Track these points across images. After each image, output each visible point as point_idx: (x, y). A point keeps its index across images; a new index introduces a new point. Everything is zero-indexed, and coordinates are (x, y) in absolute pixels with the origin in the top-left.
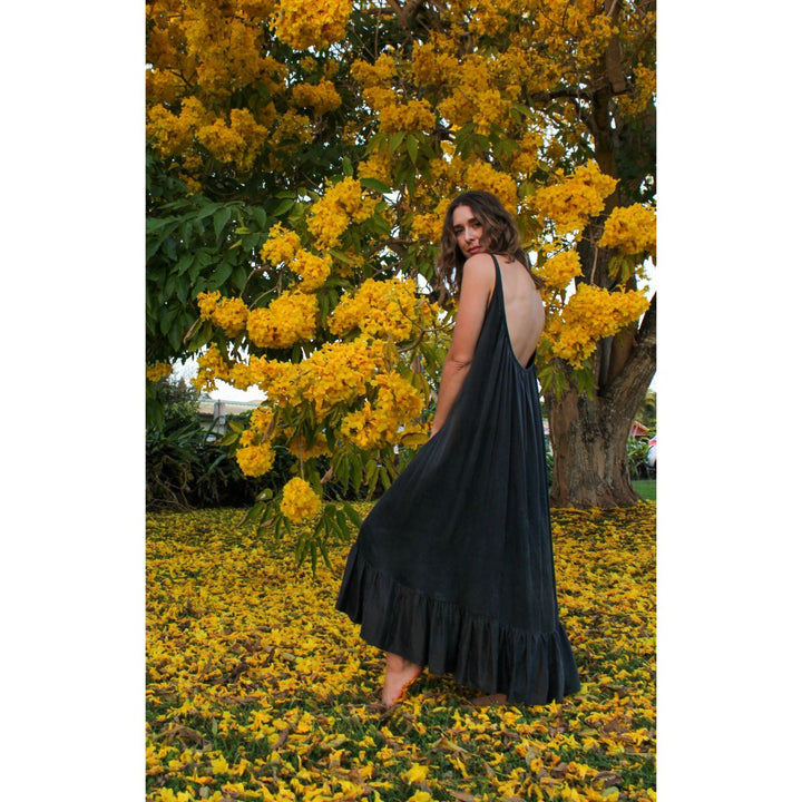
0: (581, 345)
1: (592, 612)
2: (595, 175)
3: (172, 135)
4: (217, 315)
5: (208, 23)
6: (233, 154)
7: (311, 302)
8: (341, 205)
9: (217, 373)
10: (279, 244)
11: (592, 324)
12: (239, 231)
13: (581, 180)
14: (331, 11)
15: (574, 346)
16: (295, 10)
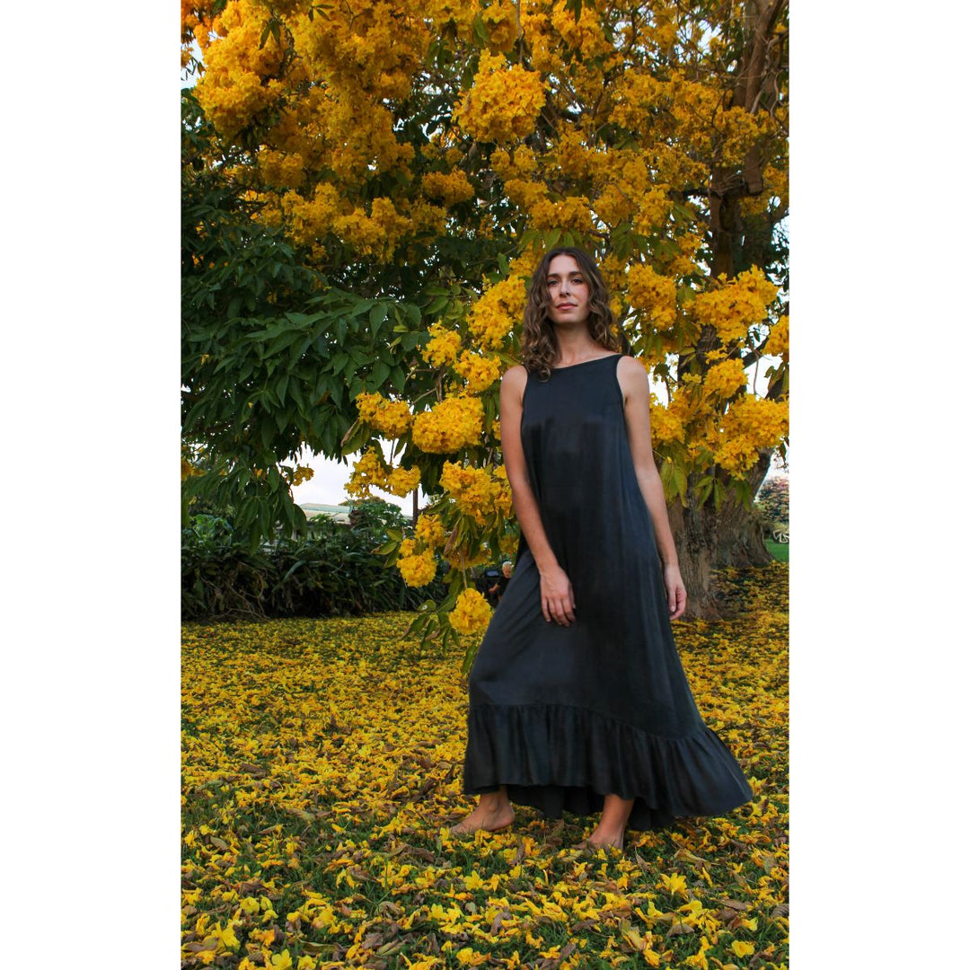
0: (744, 456)
1: (748, 726)
2: (760, 282)
3: (307, 223)
4: (378, 417)
5: (352, 103)
6: (373, 246)
7: (477, 406)
8: (503, 304)
9: (374, 479)
10: (440, 344)
11: (758, 433)
12: (397, 329)
13: (745, 286)
14: (524, 103)
15: (737, 457)
16: (488, 100)
